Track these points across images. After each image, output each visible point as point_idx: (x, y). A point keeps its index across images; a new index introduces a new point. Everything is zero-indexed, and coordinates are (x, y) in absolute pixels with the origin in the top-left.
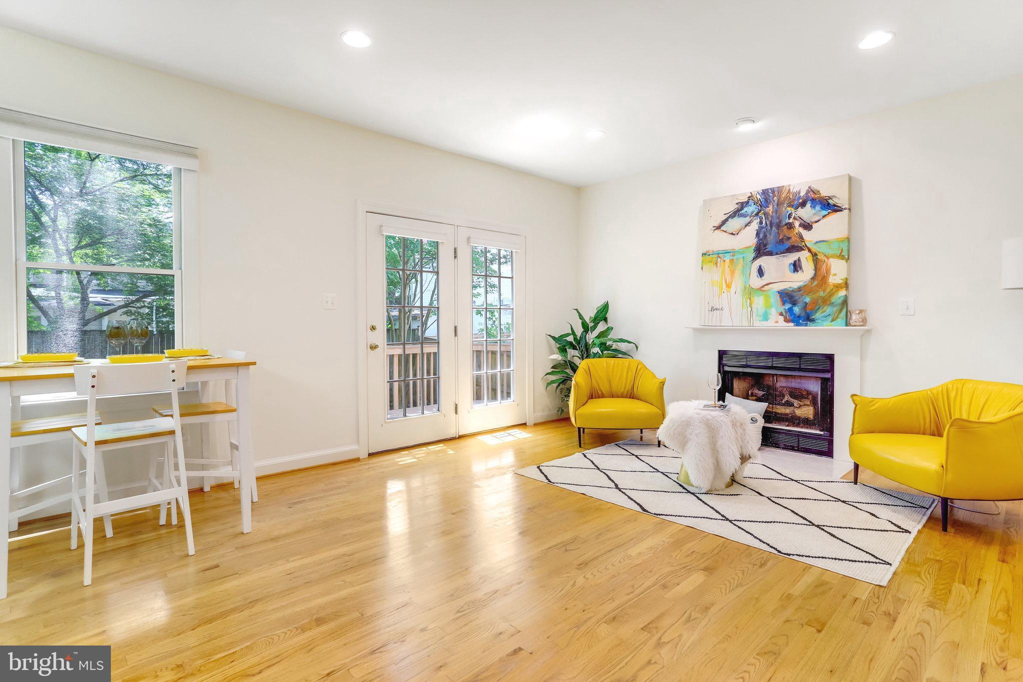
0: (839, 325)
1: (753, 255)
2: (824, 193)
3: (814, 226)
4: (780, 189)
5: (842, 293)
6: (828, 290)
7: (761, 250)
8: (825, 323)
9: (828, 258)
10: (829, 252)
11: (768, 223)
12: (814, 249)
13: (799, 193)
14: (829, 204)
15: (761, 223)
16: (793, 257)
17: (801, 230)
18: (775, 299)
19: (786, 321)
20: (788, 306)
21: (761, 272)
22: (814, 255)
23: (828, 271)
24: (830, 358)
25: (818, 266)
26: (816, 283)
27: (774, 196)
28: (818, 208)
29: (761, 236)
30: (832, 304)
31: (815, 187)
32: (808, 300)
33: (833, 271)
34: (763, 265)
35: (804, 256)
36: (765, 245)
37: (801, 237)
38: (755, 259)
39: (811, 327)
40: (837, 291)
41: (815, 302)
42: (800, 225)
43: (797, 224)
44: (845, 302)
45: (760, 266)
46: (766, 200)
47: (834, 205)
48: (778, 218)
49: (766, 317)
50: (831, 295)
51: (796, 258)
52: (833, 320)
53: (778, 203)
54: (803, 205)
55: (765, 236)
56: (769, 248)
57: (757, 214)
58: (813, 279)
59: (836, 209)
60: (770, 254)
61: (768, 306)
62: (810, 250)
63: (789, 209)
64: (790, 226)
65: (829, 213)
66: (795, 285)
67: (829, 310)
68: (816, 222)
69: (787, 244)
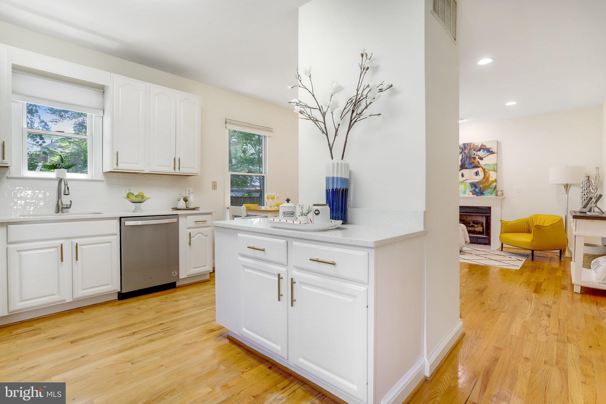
0: (493, 196)
1: (460, 169)
2: (488, 147)
3: (484, 158)
4: (470, 144)
5: (495, 184)
6: (489, 183)
7: (463, 167)
8: (488, 195)
9: (489, 171)
10: (490, 169)
11: (466, 156)
12: (484, 167)
13: (478, 146)
14: (489, 151)
15: (463, 156)
16: (476, 170)
17: (479, 160)
18: (468, 186)
19: (473, 194)
20: (473, 189)
21: (463, 175)
22: (484, 170)
23: (489, 176)
24: (490, 208)
25: (485, 174)
26: (484, 180)
27: (468, 146)
28: (485, 152)
29: (463, 161)
30: (491, 188)
31: (484, 144)
32: (481, 186)
33: (491, 176)
34: (463, 172)
35: (480, 170)
36: (464, 165)
37: (479, 163)
38: (460, 170)
39: (483, 197)
40: (492, 183)
41: (484, 187)
42: (478, 158)
43: (477, 157)
44: (495, 188)
45: (462, 173)
46: (465, 148)
47: (492, 151)
48: (470, 155)
49: (465, 193)
50: (490, 184)
51: (477, 170)
52: (491, 194)
53: (470, 149)
54: (480, 150)
55: (464, 161)
56: (466, 166)
57: (461, 153)
58: (483, 178)
59: (492, 153)
60: (466, 168)
61: (466, 188)
62: (482, 168)
63: (474, 152)
64: (474, 158)
65: (490, 154)
66: (477, 181)
67: (489, 190)
68: (485, 157)
69: (473, 165)
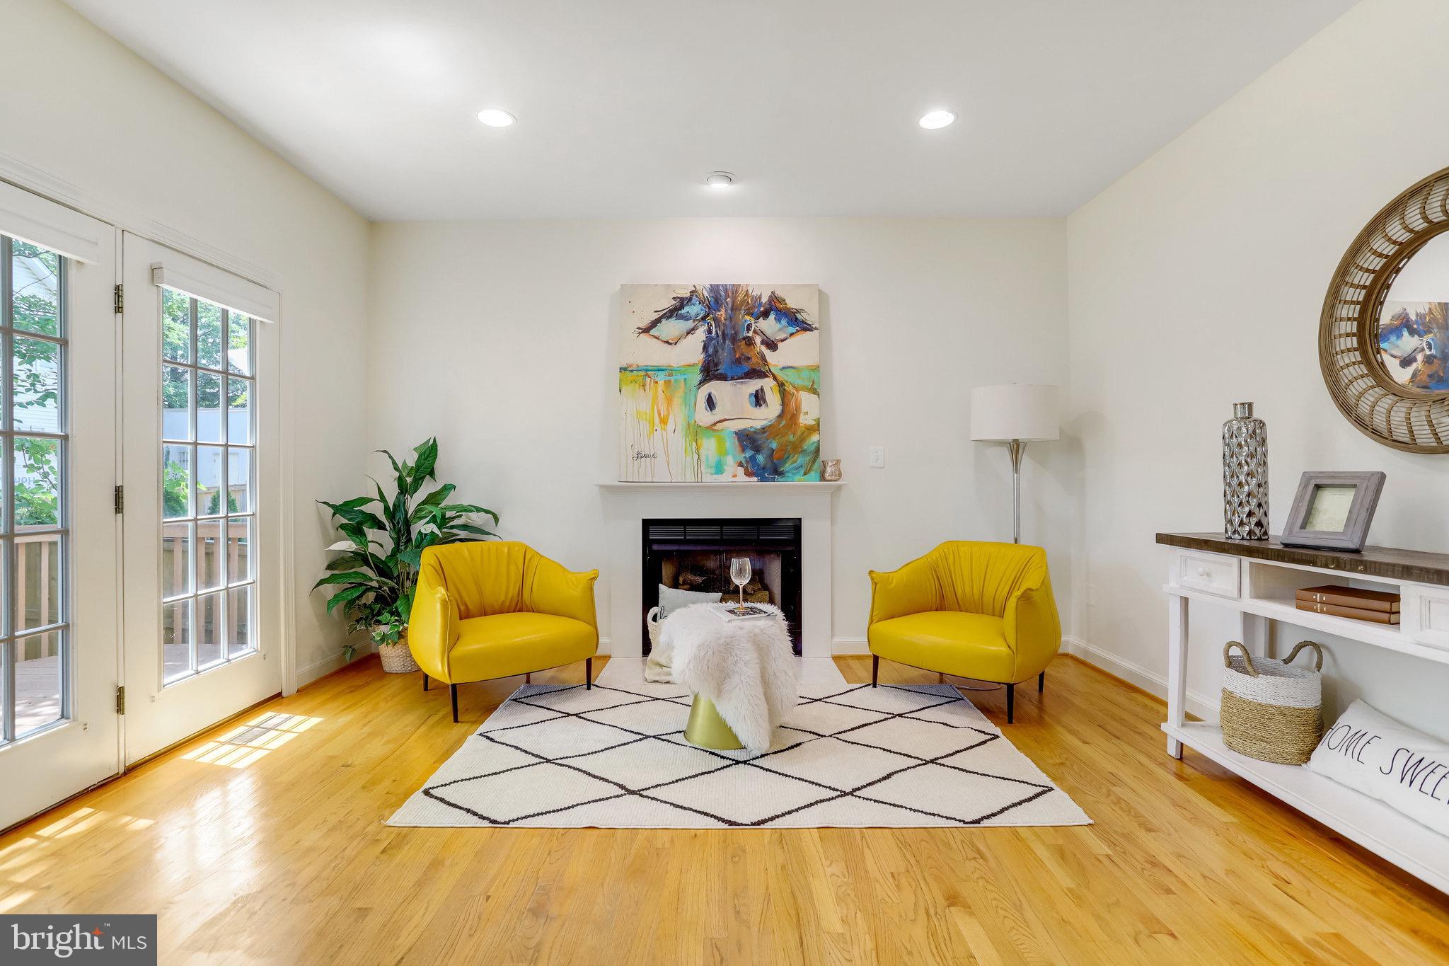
0: (812, 480)
1: (699, 377)
2: (792, 303)
3: (780, 345)
4: (736, 288)
5: (815, 438)
6: (799, 433)
7: (710, 371)
8: (797, 478)
9: (797, 390)
10: (799, 382)
11: (720, 333)
12: (781, 376)
13: (760, 298)
14: (797, 319)
15: (710, 332)
16: (754, 385)
17: (764, 349)
18: (731, 443)
19: (748, 474)
20: (749, 453)
21: (711, 403)
22: (781, 385)
23: (798, 408)
24: (796, 525)
25: (786, 401)
26: (783, 423)
27: (727, 296)
28: (784, 322)
29: (711, 350)
30: (803, 452)
31: (779, 293)
32: (774, 445)
33: (804, 408)
34: (714, 393)
35: (768, 384)
36: (716, 365)
37: (764, 359)
38: (702, 383)
39: (780, 483)
40: (809, 435)
41: (783, 448)
42: (763, 342)
43: (758, 340)
44: (817, 450)
45: (710, 395)
46: (717, 300)
47: (803, 322)
48: (734, 328)
49: (719, 469)
50: (803, 439)
51: (758, 387)
52: (805, 474)
53: (733, 306)
54: (765, 314)
55: (716, 352)
56: (722, 369)
57: (704, 319)
58: (780, 416)
59: (805, 327)
60: (723, 378)
61: (722, 452)
62: (775, 378)
63: (747, 318)
64: (749, 342)
65: (797, 331)
66: (758, 425)
67: (801, 460)
68: (782, 341)
69: (746, 367)
